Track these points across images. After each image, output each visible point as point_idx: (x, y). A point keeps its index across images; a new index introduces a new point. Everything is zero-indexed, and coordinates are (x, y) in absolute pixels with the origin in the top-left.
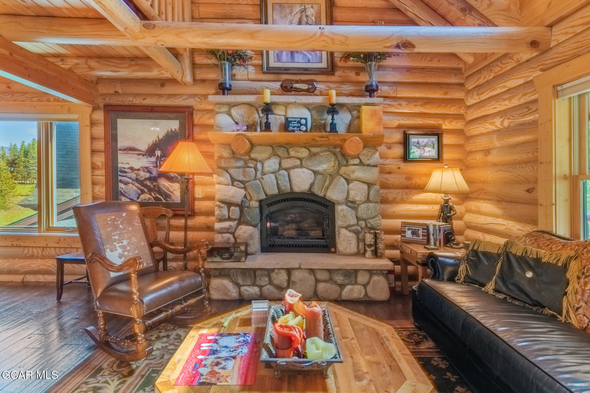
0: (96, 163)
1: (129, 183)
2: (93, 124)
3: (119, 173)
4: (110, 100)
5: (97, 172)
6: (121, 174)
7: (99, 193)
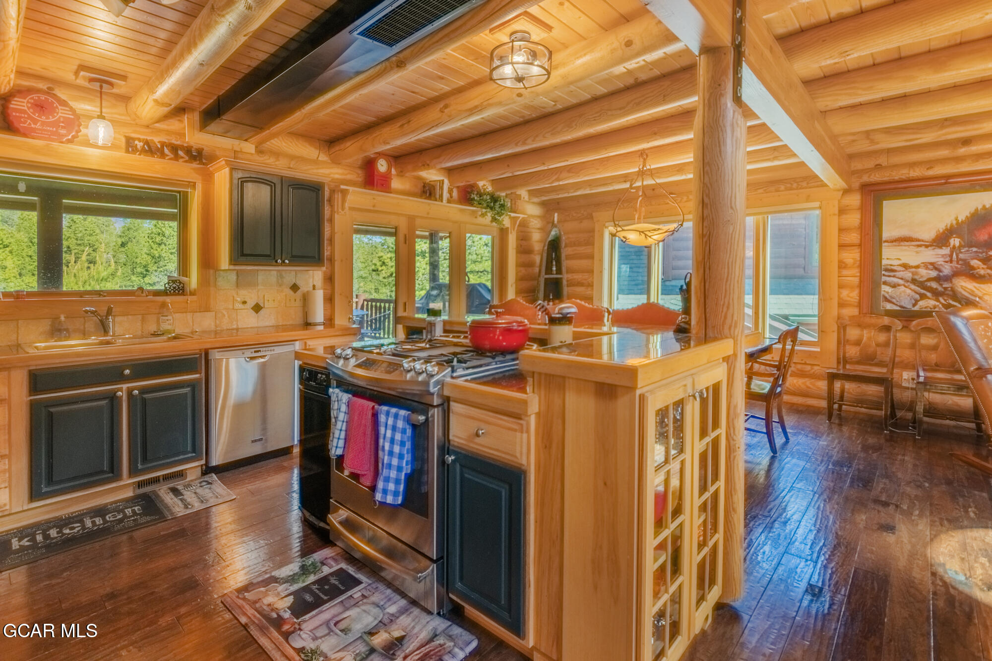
0: (845, 260)
1: (899, 285)
2: (842, 211)
3: (883, 272)
4: (869, 177)
5: (845, 272)
6: (886, 273)
7: (849, 299)
